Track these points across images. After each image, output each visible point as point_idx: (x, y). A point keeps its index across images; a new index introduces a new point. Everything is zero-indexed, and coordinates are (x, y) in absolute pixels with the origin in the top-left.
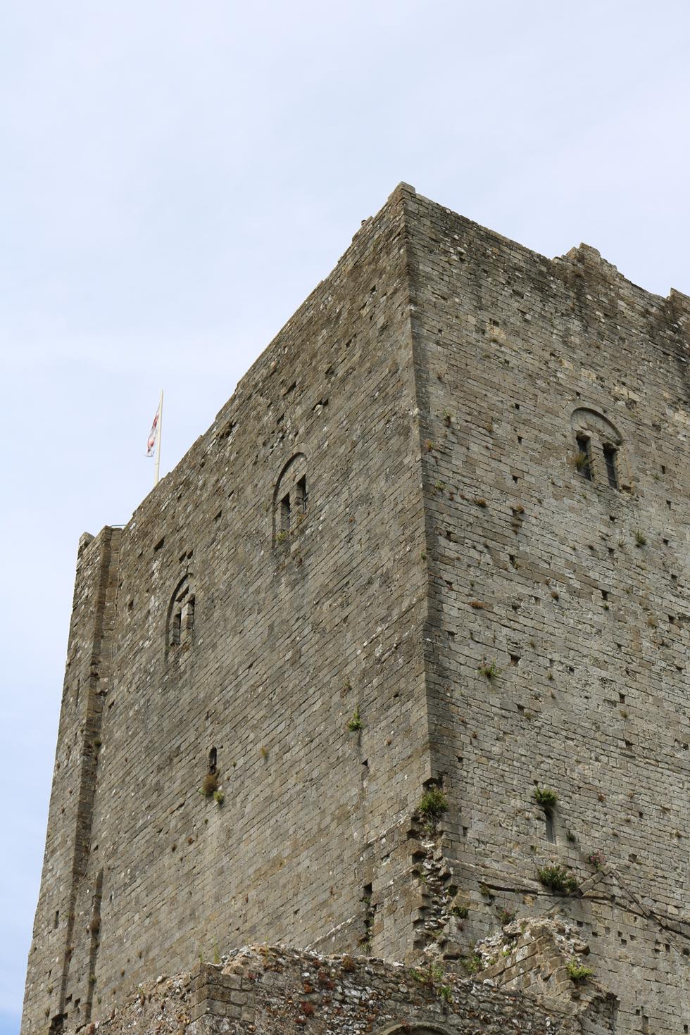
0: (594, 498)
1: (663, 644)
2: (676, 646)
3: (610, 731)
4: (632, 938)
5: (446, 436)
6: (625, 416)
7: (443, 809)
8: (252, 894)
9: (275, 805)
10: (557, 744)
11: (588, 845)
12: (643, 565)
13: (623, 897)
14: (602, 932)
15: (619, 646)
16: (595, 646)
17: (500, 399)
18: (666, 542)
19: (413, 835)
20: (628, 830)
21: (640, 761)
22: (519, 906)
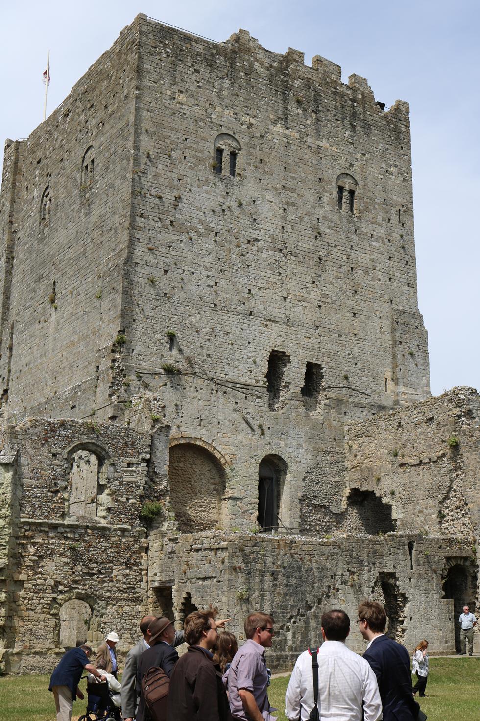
0: (220, 184)
1: (242, 255)
2: (248, 255)
3: (207, 300)
4: (201, 389)
5: (146, 163)
6: (246, 134)
7: (124, 343)
8: (65, 353)
9: (74, 317)
10: (181, 309)
11: (187, 352)
12: (239, 215)
13: (200, 373)
14: (187, 387)
15: (219, 259)
16: (207, 260)
17: (177, 137)
18: (254, 201)
19: (113, 351)
20: (207, 343)
21: (220, 312)
22: (152, 380)
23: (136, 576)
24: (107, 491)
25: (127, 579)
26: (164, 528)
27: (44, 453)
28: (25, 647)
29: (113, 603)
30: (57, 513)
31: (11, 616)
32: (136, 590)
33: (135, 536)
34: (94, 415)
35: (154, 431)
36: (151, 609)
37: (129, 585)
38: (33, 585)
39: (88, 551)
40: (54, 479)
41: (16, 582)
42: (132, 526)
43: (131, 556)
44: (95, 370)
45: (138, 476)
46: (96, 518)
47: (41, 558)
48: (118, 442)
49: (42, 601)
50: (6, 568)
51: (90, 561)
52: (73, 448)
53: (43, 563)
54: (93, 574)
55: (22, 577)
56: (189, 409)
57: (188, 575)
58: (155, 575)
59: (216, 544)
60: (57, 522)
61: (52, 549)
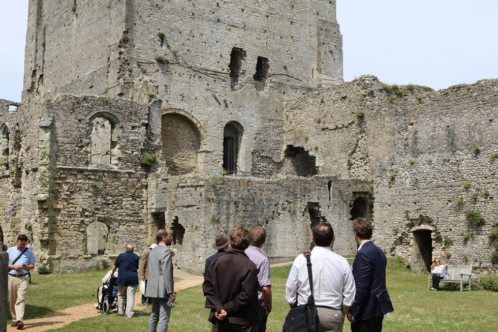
3: (187, 10)
4: (183, 74)
8: (84, 48)
9: (90, 22)
10: (168, 16)
11: (173, 48)
13: (182, 63)
14: (173, 73)
19: (120, 46)
20: (188, 42)
21: (196, 19)
22: (149, 68)
23: (140, 205)
24: (118, 146)
25: (133, 207)
26: (158, 172)
27: (72, 119)
28: (63, 254)
29: (124, 223)
30: (83, 161)
31: (52, 233)
32: (139, 214)
33: (138, 178)
34: (106, 92)
35: (151, 103)
36: (150, 228)
37: (134, 211)
38: (67, 212)
39: (105, 188)
40: (80, 138)
41: (55, 209)
42: (136, 171)
43: (136, 191)
44: (107, 60)
45: (140, 135)
46: (110, 165)
47: (72, 193)
48: (125, 112)
49: (74, 223)
50: (48, 200)
51: (107, 195)
52: (93, 116)
53: (73, 197)
54: (109, 204)
55: (59, 206)
56: (175, 89)
57: (176, 204)
58: (153, 204)
59: (196, 183)
60: (83, 168)
61: (80, 186)
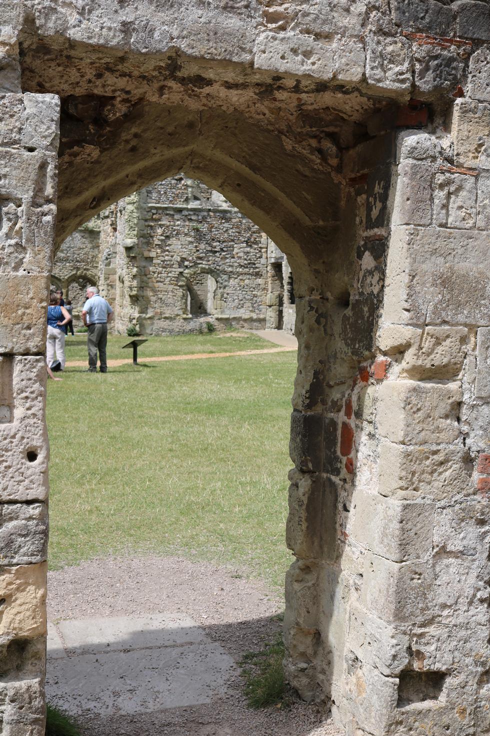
23: (257, 253)
25: (247, 256)
28: (156, 313)
29: (235, 276)
30: (181, 198)
31: (143, 287)
32: (257, 265)
36: (270, 282)
37: (249, 261)
38: (162, 261)
39: (211, 231)
41: (146, 258)
43: (251, 235)
47: (168, 237)
49: (170, 275)
50: (136, 247)
51: (213, 240)
53: (169, 242)
54: (216, 252)
55: (153, 254)
58: (272, 252)
60: (181, 206)
61: (177, 230)
